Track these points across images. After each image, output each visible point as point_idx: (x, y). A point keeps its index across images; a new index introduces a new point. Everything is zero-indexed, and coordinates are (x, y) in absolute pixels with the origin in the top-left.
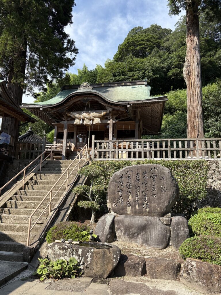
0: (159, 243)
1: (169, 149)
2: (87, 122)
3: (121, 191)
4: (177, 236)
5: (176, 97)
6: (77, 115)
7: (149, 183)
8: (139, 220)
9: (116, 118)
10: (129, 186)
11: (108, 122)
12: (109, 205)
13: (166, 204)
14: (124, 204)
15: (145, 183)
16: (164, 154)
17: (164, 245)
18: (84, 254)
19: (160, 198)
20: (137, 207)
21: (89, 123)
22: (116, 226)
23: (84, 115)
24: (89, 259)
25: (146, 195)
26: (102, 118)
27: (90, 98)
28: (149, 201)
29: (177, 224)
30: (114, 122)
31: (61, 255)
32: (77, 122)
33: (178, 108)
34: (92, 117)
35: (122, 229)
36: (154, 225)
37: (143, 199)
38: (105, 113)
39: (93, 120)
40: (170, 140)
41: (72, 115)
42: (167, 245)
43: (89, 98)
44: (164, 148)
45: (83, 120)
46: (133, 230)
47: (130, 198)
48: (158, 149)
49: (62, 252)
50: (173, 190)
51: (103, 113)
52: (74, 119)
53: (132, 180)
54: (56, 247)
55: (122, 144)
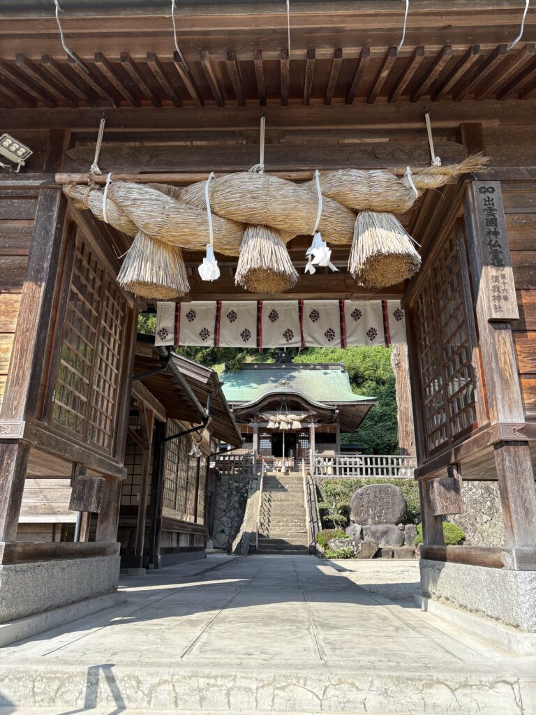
0: (397, 542)
1: (390, 466)
2: (284, 426)
3: (363, 506)
4: (410, 537)
5: (365, 357)
6: (272, 418)
7: (385, 500)
8: (381, 528)
9: (319, 422)
10: (369, 502)
11: (309, 426)
12: (352, 518)
13: (399, 515)
14: (366, 517)
15: (381, 499)
16: (385, 471)
17: (401, 544)
18: (356, 545)
19: (393, 511)
20: (376, 519)
21: (287, 427)
22: (364, 532)
23: (281, 417)
24: (360, 547)
25: (383, 509)
26: (302, 421)
27: (290, 399)
28: (386, 513)
29: (409, 529)
30: (316, 426)
31: (340, 547)
32: (271, 425)
33: (370, 376)
34: (290, 421)
35: (369, 534)
36: (393, 530)
37: (380, 512)
38: (306, 416)
39: (291, 424)
40: (390, 457)
41: (265, 416)
42: (403, 544)
43: (288, 398)
44: (384, 466)
45: (279, 423)
46: (378, 535)
47: (370, 512)
48: (379, 466)
49: (341, 544)
50: (404, 505)
51: (303, 416)
52: (267, 422)
53: (371, 497)
54: (337, 542)
55: (342, 460)
